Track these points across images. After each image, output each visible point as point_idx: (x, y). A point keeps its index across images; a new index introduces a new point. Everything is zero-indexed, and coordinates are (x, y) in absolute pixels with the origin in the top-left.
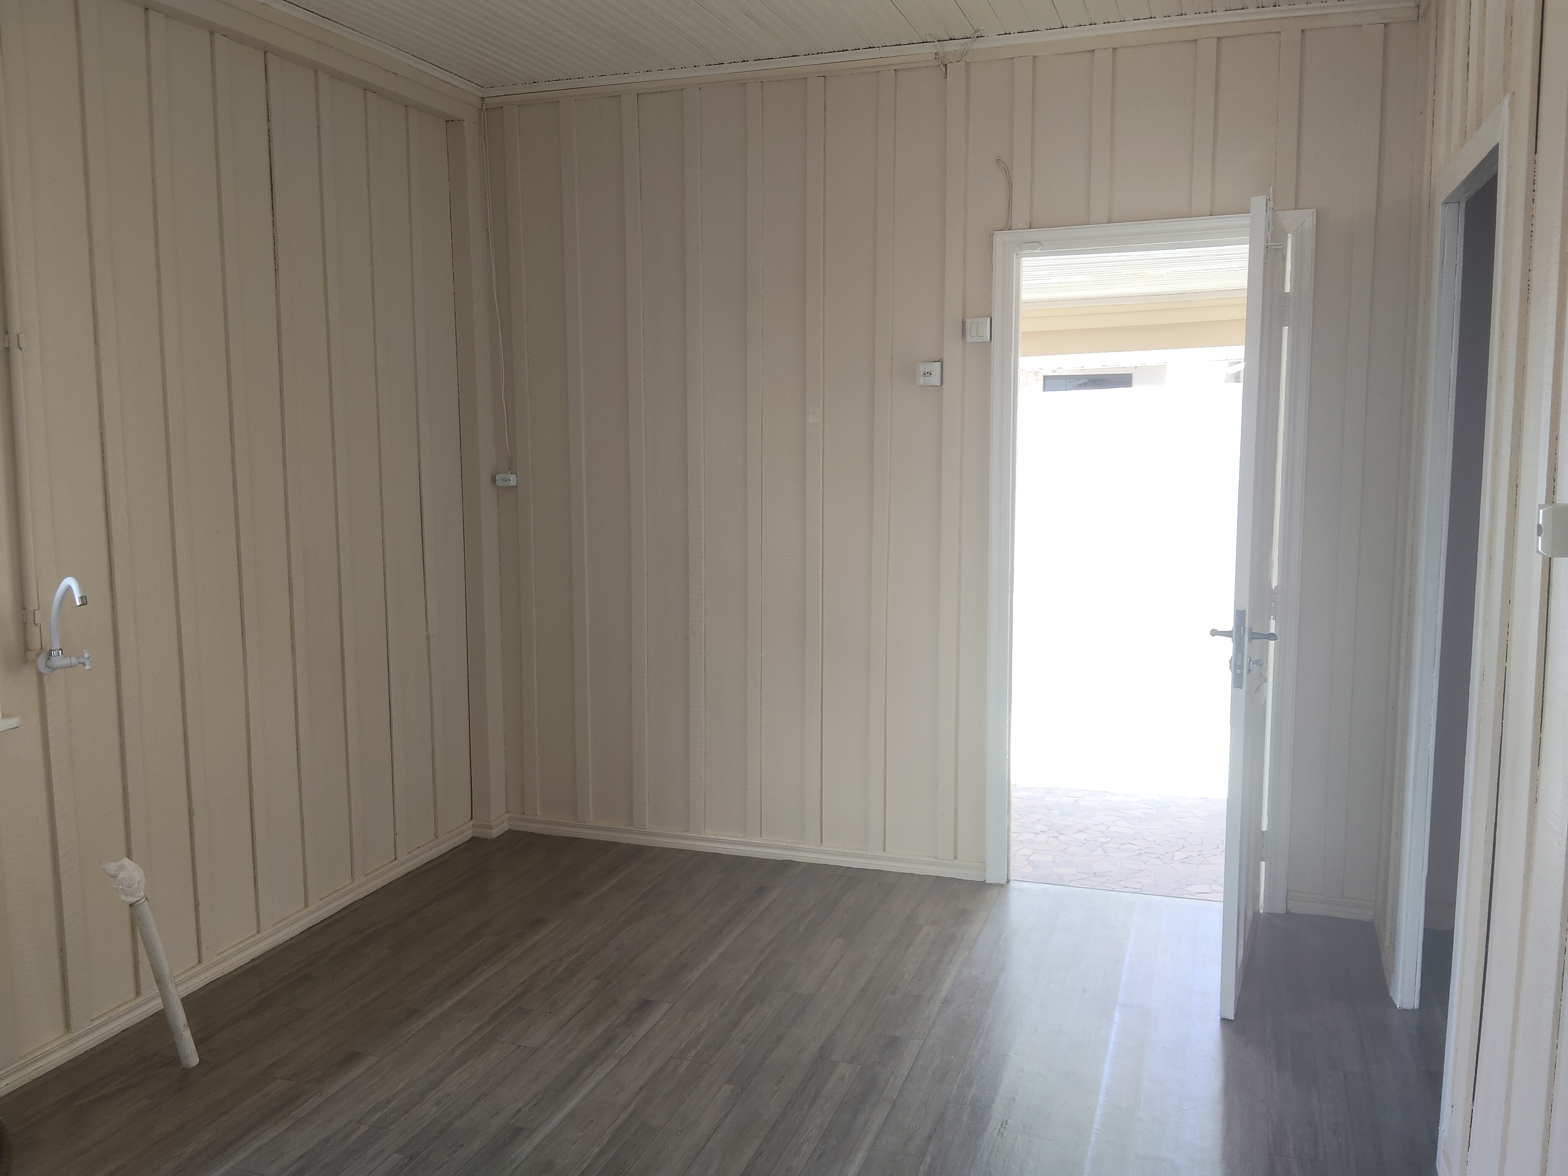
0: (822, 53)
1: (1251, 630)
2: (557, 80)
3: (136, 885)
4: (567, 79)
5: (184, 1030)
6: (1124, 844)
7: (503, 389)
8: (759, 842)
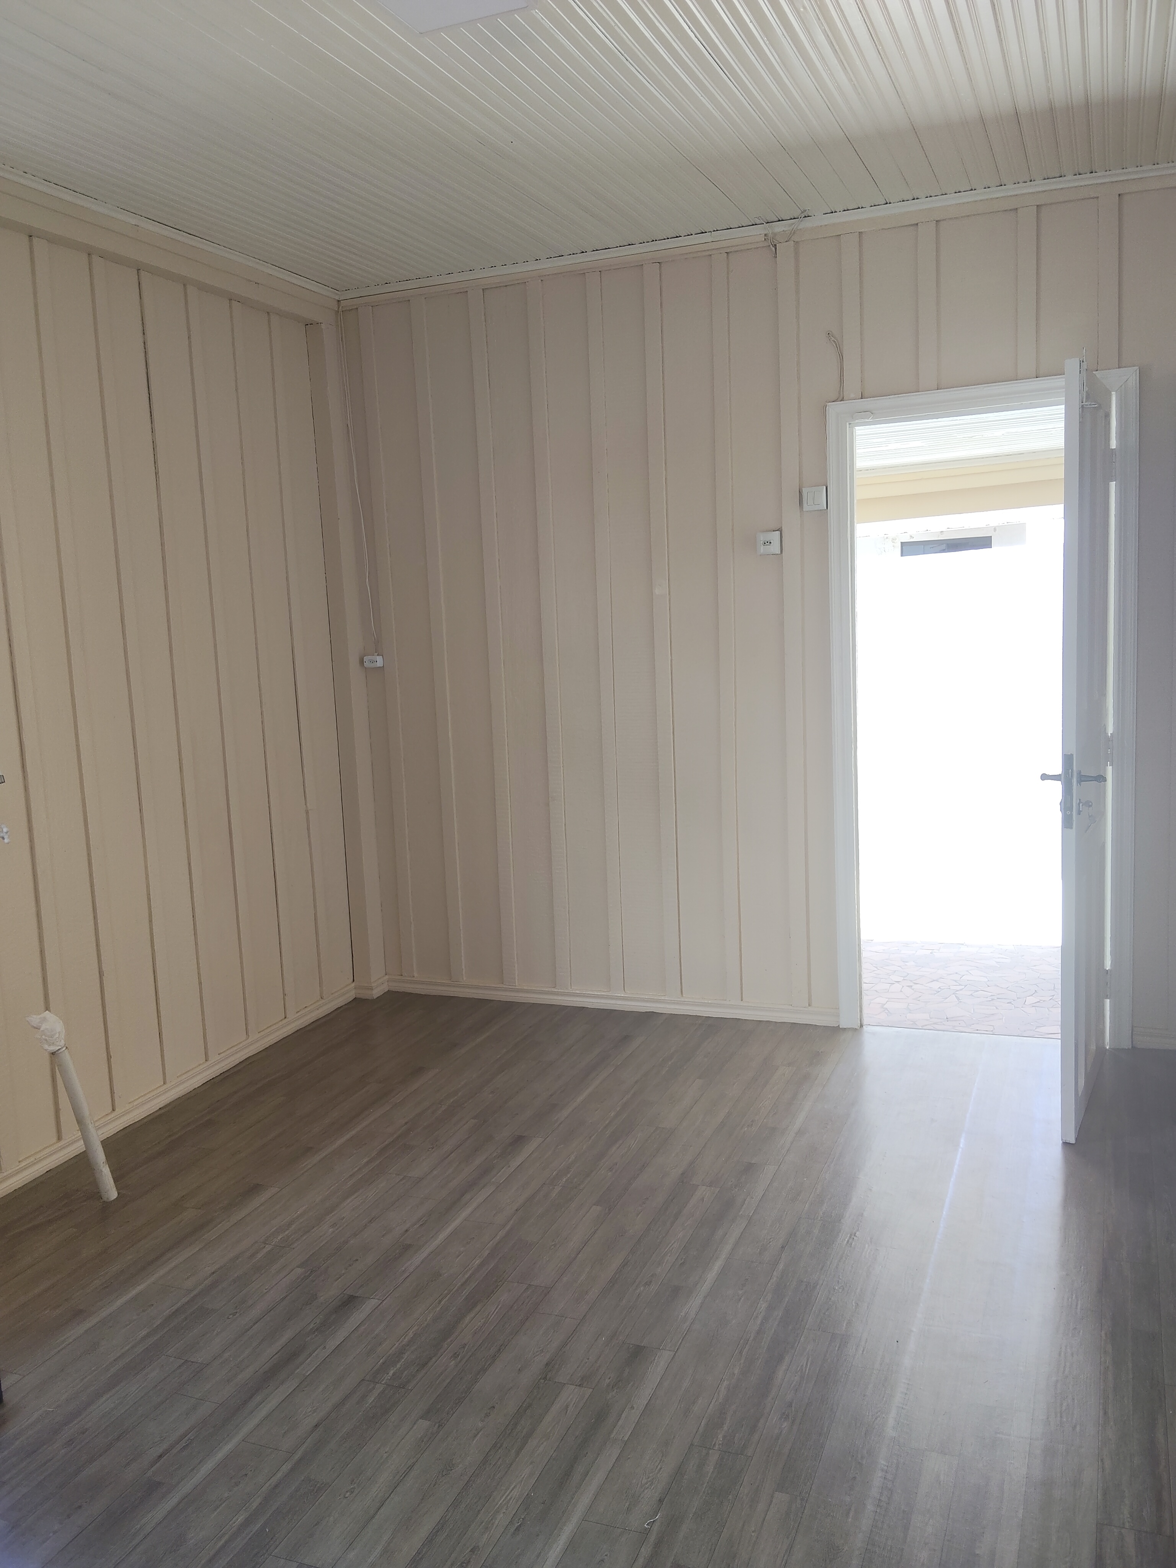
0: (656, 240)
1: (1079, 773)
2: (407, 280)
3: (57, 1035)
4: (417, 279)
5: (104, 1167)
6: (977, 991)
7: (367, 575)
8: (622, 995)
